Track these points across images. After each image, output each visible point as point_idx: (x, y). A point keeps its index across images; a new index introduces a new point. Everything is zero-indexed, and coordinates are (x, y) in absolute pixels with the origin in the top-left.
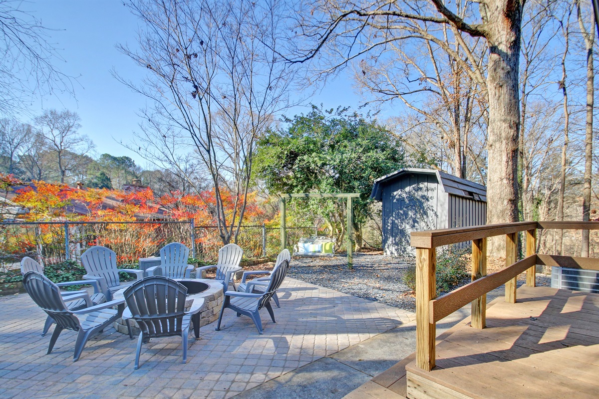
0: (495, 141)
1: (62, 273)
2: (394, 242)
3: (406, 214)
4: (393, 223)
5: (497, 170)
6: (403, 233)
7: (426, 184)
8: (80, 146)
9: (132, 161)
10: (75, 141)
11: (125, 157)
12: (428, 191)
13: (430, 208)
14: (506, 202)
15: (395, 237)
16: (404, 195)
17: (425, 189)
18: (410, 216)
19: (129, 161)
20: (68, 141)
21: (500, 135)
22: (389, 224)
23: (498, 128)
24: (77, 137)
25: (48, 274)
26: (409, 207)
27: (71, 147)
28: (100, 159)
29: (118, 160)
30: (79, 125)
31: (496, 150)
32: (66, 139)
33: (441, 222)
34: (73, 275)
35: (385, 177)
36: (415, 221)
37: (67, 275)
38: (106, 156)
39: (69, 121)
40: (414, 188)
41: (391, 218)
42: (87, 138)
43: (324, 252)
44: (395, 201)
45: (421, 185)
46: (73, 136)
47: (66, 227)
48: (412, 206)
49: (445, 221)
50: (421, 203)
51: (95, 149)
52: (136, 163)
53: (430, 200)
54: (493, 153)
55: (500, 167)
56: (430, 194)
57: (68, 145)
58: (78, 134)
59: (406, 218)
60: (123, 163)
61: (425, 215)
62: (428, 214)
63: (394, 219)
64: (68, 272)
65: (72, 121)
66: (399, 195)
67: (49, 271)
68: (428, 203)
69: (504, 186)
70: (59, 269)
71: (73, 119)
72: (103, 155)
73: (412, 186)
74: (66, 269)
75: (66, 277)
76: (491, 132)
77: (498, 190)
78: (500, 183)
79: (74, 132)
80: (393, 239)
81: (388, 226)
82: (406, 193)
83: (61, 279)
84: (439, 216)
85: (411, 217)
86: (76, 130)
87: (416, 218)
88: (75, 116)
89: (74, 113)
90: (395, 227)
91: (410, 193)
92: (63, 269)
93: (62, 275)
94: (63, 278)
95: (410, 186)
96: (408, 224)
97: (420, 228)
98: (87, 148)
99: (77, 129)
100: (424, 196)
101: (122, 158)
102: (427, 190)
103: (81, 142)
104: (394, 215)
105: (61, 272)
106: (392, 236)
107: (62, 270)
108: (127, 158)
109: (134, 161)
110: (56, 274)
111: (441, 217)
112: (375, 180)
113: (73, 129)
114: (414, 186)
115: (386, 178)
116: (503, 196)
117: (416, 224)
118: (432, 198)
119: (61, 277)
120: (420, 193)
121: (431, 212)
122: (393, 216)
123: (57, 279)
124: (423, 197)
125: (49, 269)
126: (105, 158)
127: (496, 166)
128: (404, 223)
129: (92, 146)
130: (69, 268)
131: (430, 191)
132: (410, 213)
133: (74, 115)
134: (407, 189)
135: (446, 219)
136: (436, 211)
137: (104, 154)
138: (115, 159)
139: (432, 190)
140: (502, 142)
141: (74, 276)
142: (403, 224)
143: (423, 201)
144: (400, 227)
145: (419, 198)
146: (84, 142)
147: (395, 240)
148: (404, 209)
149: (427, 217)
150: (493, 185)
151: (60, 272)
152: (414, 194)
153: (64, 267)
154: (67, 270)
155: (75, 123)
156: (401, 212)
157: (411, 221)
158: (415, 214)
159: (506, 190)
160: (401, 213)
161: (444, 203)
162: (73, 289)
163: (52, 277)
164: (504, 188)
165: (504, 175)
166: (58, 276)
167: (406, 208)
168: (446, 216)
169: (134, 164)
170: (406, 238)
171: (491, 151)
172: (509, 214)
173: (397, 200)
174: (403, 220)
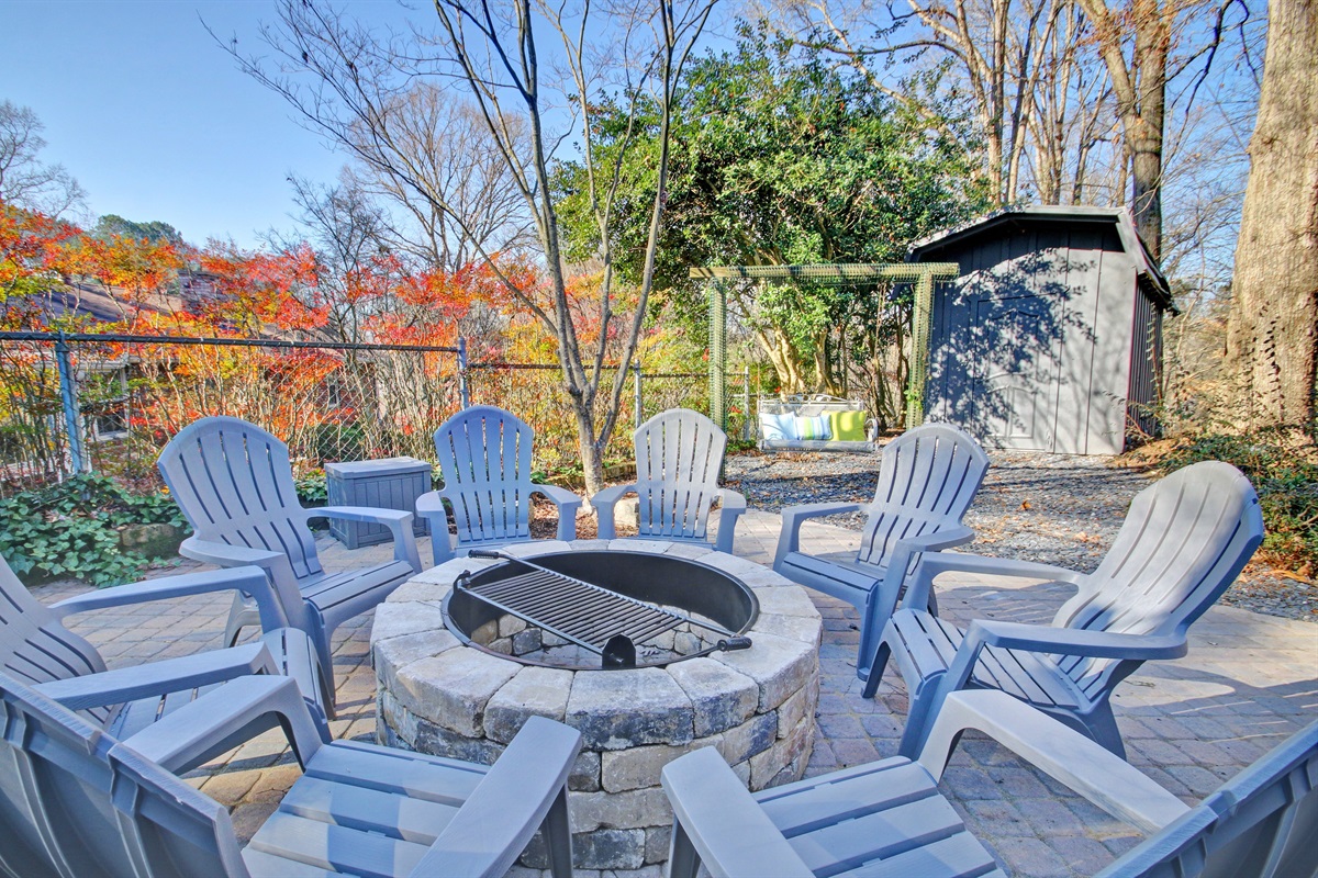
0: (1284, 127)
1: (67, 521)
2: (950, 411)
3: (992, 337)
4: (950, 359)
5: (1284, 212)
6: (980, 386)
7: (1062, 251)
8: (47, 194)
9: (176, 233)
10: (33, 181)
11: (159, 224)
12: (1068, 271)
13: (1072, 317)
14: (1302, 300)
15: (955, 399)
16: (990, 286)
17: (1057, 266)
18: (1005, 342)
19: (169, 233)
20: (15, 181)
21: (1306, 109)
22: (936, 365)
23: (1300, 89)
24: (38, 170)
25: (12, 526)
26: (1002, 317)
27: (24, 195)
28: (98, 228)
29: (141, 231)
30: (40, 142)
31: (1286, 154)
32: (9, 176)
33: (1106, 354)
34: (108, 525)
35: (945, 233)
36: (1019, 354)
37: (88, 529)
38: (112, 221)
39: (13, 131)
40: (1021, 265)
41: (945, 348)
42: (61, 173)
43: (836, 438)
44: (958, 301)
45: (1046, 256)
46: (26, 169)
47: (63, 352)
48: (1012, 316)
49: (1120, 352)
50: (1044, 307)
51: (84, 201)
52: (185, 238)
53: (1072, 296)
54: (1276, 162)
55: (1295, 200)
56: (1072, 280)
57: (16, 191)
58: (39, 162)
59: (992, 347)
60: (154, 237)
61: (1056, 337)
62: (1066, 334)
63: (952, 351)
64: (88, 517)
65: (21, 130)
66: (973, 287)
67: (17, 517)
68: (1068, 304)
69: (1301, 254)
70: (50, 507)
71: (24, 126)
72: (104, 218)
73: (1015, 261)
74: (78, 507)
75: (83, 537)
76: (1271, 102)
77: (1282, 267)
78: (1291, 245)
79: (30, 158)
80: (949, 402)
81: (935, 370)
82: (996, 279)
83: (67, 545)
84: (1100, 340)
85: (1009, 343)
86: (34, 153)
87: (1023, 346)
88: (26, 117)
89: (25, 110)
90: (956, 373)
91: (1008, 278)
92: (68, 506)
93: (66, 529)
94: (72, 539)
95: (1011, 259)
96: (997, 362)
97: (1037, 373)
98: (63, 198)
99: (35, 150)
100: (1055, 285)
101: (150, 226)
102: (1067, 268)
103: (48, 184)
104: (953, 341)
105: (62, 517)
106: (946, 396)
107: (63, 510)
108: (163, 226)
109: (180, 233)
110: (43, 528)
111: (1108, 342)
112: (910, 245)
113: (26, 151)
114: (1021, 259)
115: (948, 238)
116: (1296, 282)
117: (1023, 363)
118: (1078, 291)
119: (65, 536)
120: (1042, 278)
121: (1076, 330)
122: (950, 345)
123: (50, 544)
124: (1052, 288)
125: (16, 510)
126: (110, 226)
127: (1281, 199)
128: (983, 361)
129: (75, 193)
130: (88, 502)
131: (1073, 272)
132: (1007, 335)
133: (25, 115)
134: (1001, 269)
135: (1123, 348)
136: (1091, 325)
137: (106, 215)
138: (133, 227)
139: (1082, 267)
140: (1307, 130)
141: (112, 532)
142: (980, 363)
143: (1050, 299)
144: (970, 373)
145: (1036, 291)
146: (55, 183)
147: (953, 406)
148: (987, 323)
149: (1063, 342)
150: (1264, 252)
151: (55, 517)
152: (1023, 281)
153: (71, 500)
154: (84, 510)
155: (30, 136)
156: (976, 330)
157: (1008, 357)
158: (1021, 337)
159: (1307, 267)
160: (976, 335)
161: (1118, 303)
162: (116, 581)
163: (28, 540)
164: (1302, 260)
165: (1304, 222)
166: (52, 533)
167: (992, 319)
168: (1124, 339)
169: (181, 240)
170: (989, 399)
171: (1269, 157)
172: (1308, 332)
173: (966, 299)
174: (984, 352)
